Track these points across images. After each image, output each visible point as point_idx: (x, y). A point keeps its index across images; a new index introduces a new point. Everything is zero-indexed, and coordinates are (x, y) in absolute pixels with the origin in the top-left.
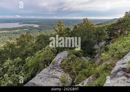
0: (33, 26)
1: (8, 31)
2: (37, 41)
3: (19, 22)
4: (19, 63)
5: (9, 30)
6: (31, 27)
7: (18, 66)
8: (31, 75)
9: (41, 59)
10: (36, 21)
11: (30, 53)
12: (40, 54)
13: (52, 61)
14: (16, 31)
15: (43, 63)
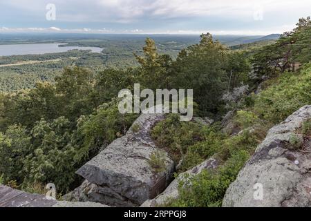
0: (90, 50)
1: (36, 61)
2: (100, 84)
3: (58, 42)
4: (63, 127)
5: (38, 59)
6: (86, 52)
8: (90, 151)
9: (107, 120)
10: (96, 41)
11: (85, 107)
12: (106, 109)
13: (131, 125)
14: (54, 60)
15: (113, 128)
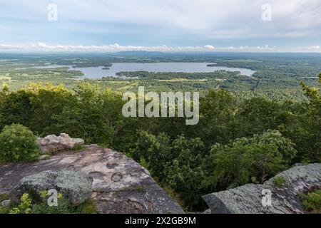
1: (186, 80)
2: (244, 114)
3: (207, 61)
4: (197, 149)
5: (187, 78)
6: (233, 73)
7: (196, 155)
8: (218, 183)
9: (244, 158)
11: (222, 135)
12: (244, 145)
14: (200, 80)
15: (249, 170)
